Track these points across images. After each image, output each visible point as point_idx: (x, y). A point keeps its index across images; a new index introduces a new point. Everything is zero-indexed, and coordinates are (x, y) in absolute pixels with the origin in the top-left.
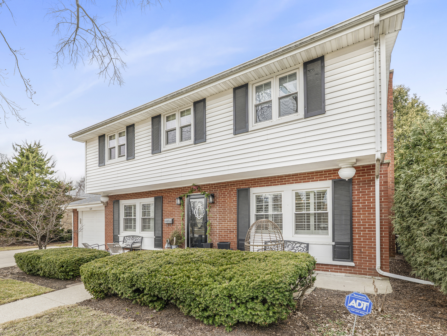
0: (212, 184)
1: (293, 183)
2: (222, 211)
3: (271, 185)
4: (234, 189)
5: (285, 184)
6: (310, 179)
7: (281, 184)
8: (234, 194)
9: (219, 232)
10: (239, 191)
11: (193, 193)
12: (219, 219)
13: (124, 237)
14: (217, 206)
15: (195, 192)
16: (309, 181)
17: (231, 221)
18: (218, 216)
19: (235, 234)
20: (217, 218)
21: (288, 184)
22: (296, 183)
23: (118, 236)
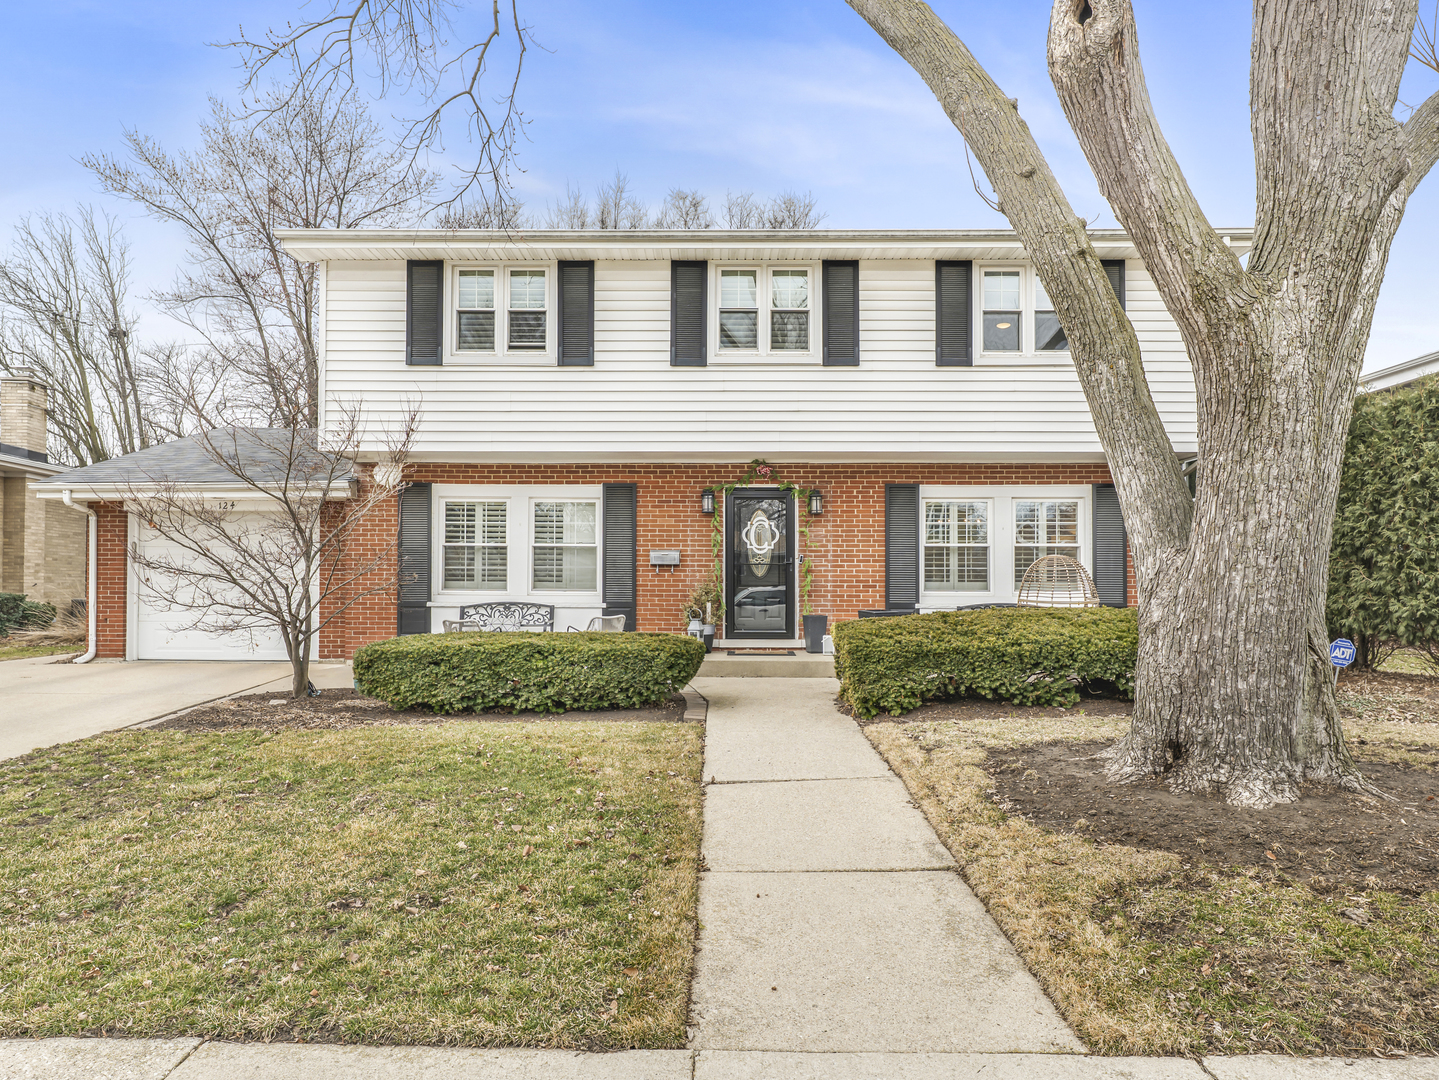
0: (813, 466)
1: (1018, 483)
2: (841, 536)
3: (970, 483)
4: (878, 482)
5: (1002, 483)
6: (1052, 478)
7: (991, 483)
8: (876, 493)
9: (834, 586)
10: (891, 489)
11: (751, 483)
12: (834, 556)
13: (463, 608)
14: (829, 521)
15: (757, 482)
16: (1050, 483)
17: (869, 561)
18: (830, 548)
19: (878, 591)
20: (828, 551)
21: (1007, 483)
22: (1023, 483)
23: (429, 604)
